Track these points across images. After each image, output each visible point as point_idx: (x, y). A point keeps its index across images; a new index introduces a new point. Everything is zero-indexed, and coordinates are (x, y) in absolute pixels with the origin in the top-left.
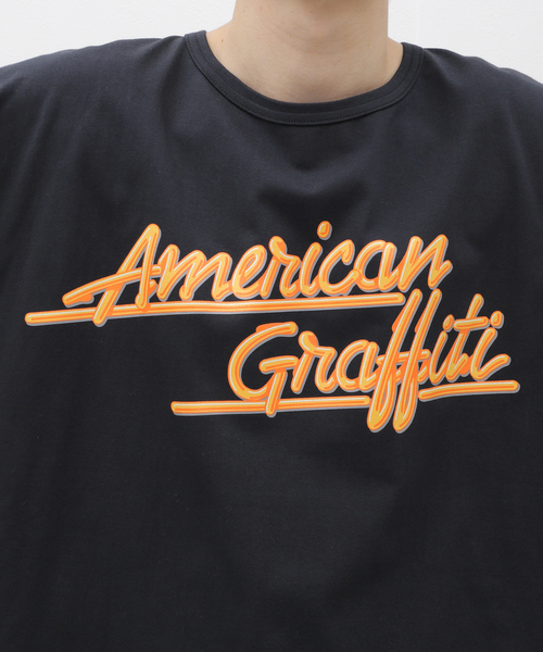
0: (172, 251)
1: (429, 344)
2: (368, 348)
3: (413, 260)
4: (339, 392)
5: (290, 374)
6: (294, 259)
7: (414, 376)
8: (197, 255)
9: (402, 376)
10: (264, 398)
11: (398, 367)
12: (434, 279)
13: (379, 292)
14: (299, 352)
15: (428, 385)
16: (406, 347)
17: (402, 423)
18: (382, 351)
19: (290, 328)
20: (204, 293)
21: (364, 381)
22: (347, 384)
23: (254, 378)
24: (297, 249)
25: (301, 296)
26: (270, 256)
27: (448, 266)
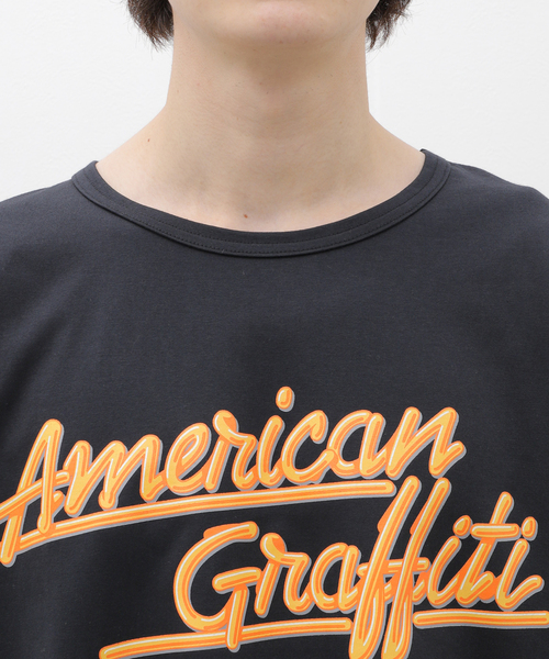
0: (81, 449)
2: (347, 553)
3: (407, 439)
4: (316, 613)
5: (253, 591)
6: (248, 439)
7: (409, 592)
8: (116, 447)
9: (393, 592)
10: (223, 626)
11: (388, 579)
13: (360, 479)
14: (260, 561)
15: (425, 606)
16: (398, 552)
18: (365, 558)
19: (248, 530)
20: (131, 495)
21: (344, 598)
22: (324, 602)
23: (208, 601)
25: (261, 487)
26: (215, 436)
27: (459, 449)
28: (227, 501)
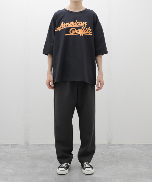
1: (85, 30)
2: (80, 29)
3: (83, 23)
5: (74, 32)
8: (66, 23)
9: (82, 32)
10: (72, 34)
12: (85, 25)
13: (81, 25)
14: (75, 30)
15: (84, 33)
16: (83, 30)
17: (82, 35)
19: (74, 28)
20: (67, 26)
21: (80, 32)
22: (78, 32)
23: (71, 32)
24: (74, 22)
25: (75, 26)
26: (72, 23)
27: (87, 24)
28: (73, 27)
